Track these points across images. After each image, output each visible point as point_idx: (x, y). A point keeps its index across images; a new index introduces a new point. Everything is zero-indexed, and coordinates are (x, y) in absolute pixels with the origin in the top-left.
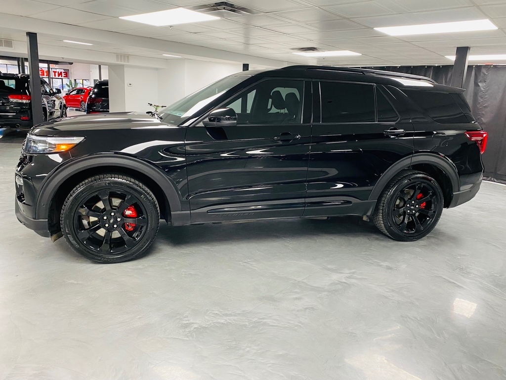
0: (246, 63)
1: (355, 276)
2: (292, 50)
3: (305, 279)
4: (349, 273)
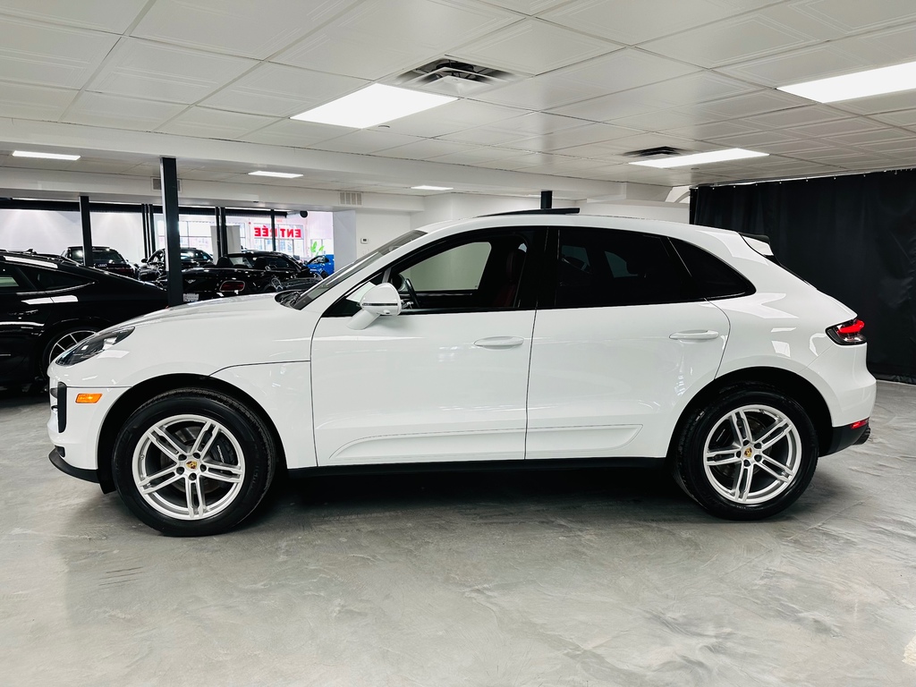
0: (548, 188)
1: (729, 644)
2: (626, 159)
3: (601, 645)
4: (716, 637)
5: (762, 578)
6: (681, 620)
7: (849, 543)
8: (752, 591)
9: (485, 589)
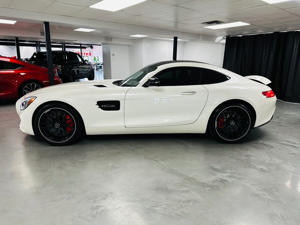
0: (176, 36)
1: (234, 175)
3: (195, 176)
4: (230, 173)
5: (245, 157)
6: (220, 169)
7: (272, 147)
8: (241, 160)
9: (157, 160)
